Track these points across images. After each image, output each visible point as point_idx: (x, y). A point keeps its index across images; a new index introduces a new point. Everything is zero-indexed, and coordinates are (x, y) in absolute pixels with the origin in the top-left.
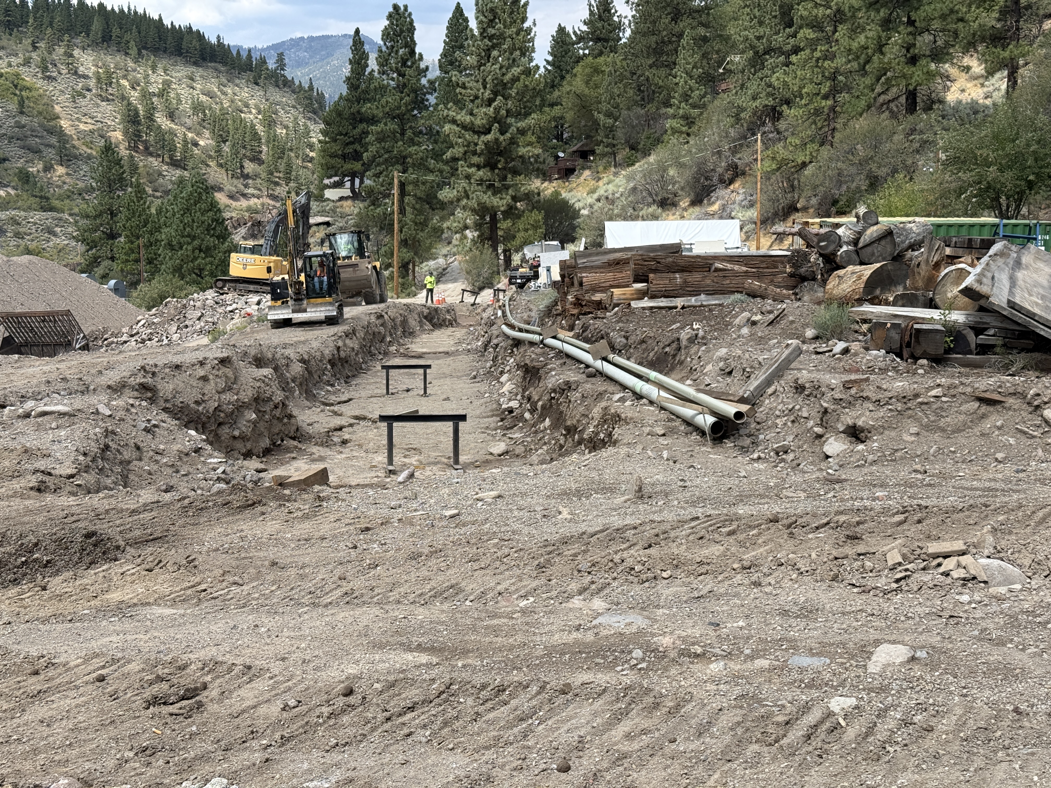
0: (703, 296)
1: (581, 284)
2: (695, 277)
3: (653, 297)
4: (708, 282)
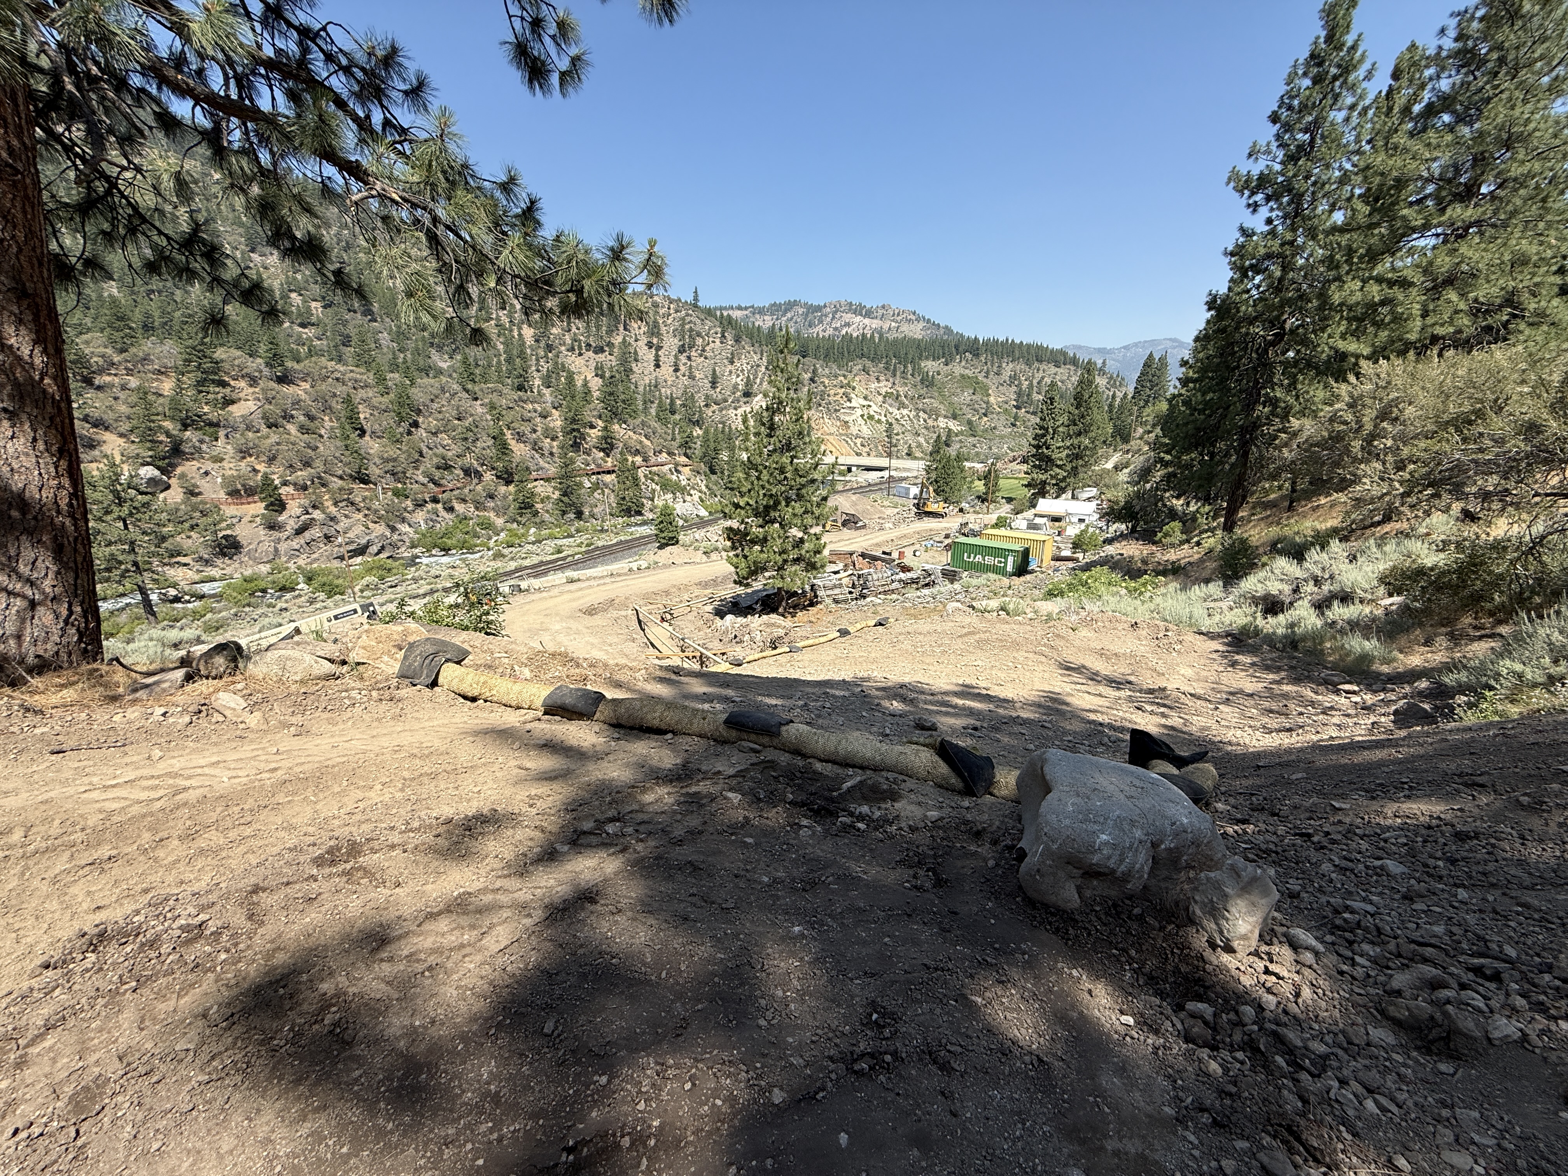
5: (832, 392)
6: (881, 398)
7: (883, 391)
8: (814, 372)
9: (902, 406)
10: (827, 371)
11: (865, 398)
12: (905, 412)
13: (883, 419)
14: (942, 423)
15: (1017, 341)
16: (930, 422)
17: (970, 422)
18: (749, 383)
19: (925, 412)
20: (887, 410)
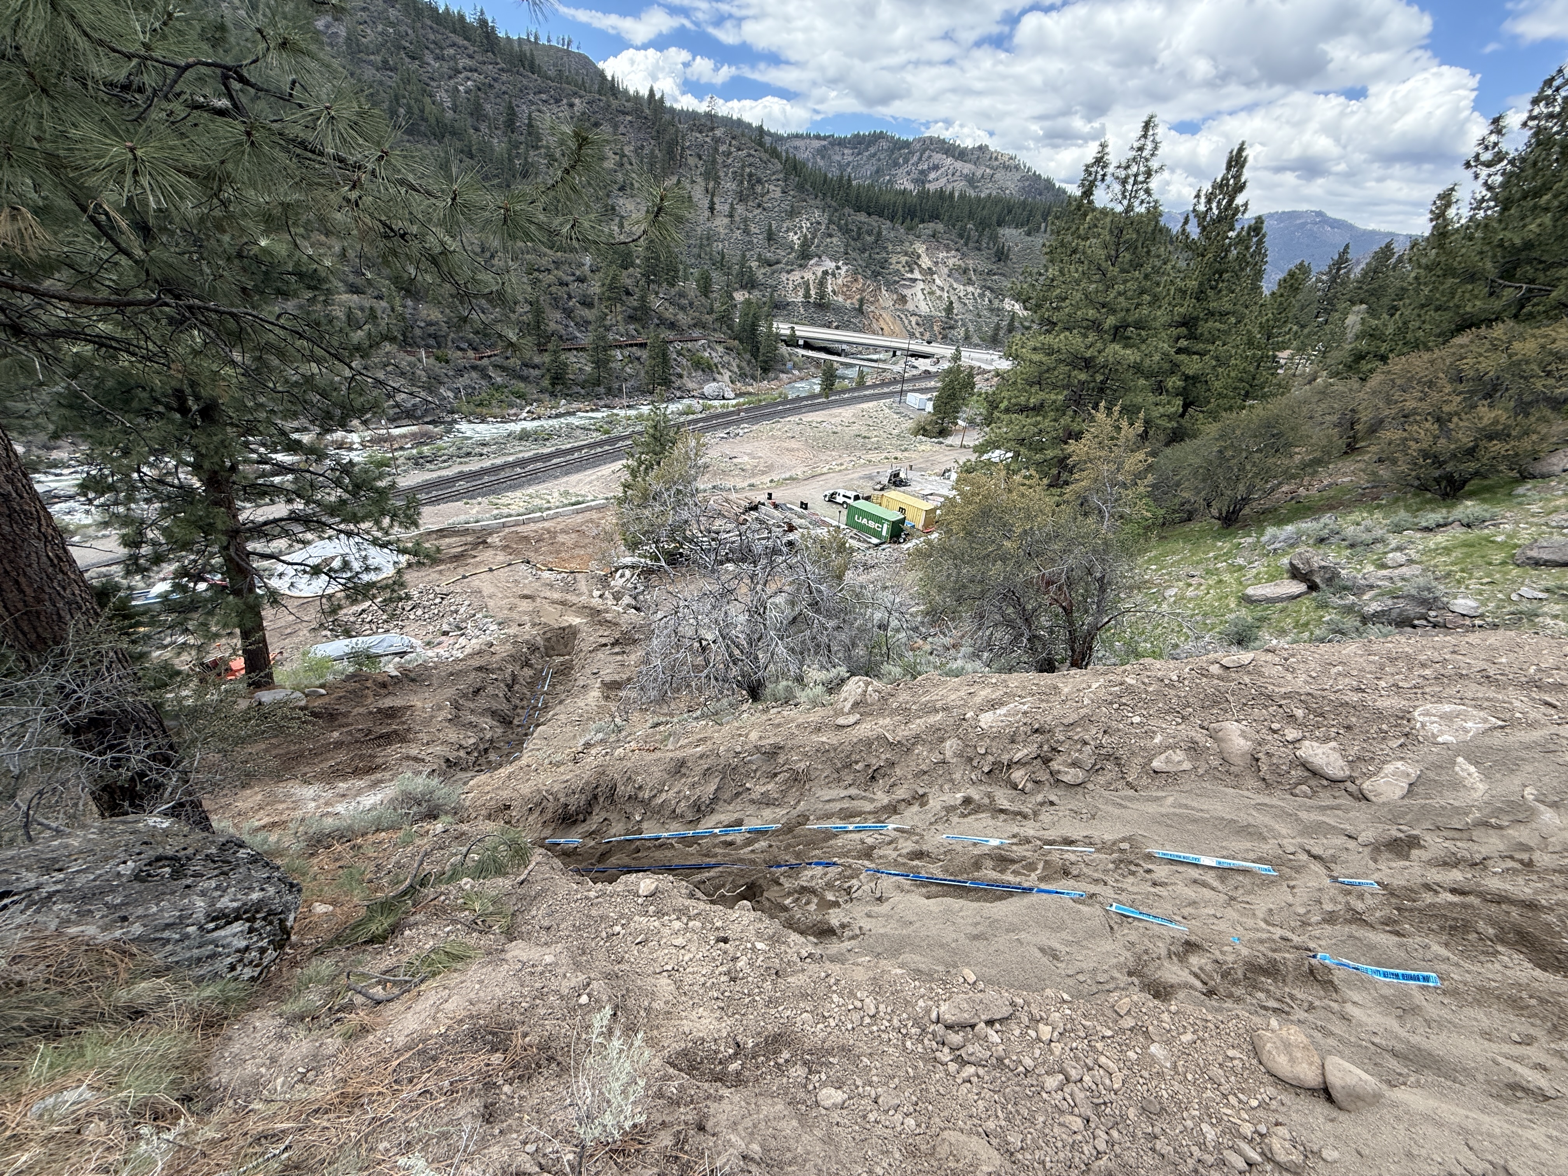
5: (894, 260)
6: (946, 270)
7: (951, 262)
8: (880, 233)
9: (970, 282)
10: (893, 234)
12: (970, 289)
13: (945, 296)
14: (1009, 304)
18: (806, 244)
19: (992, 290)
20: (951, 286)
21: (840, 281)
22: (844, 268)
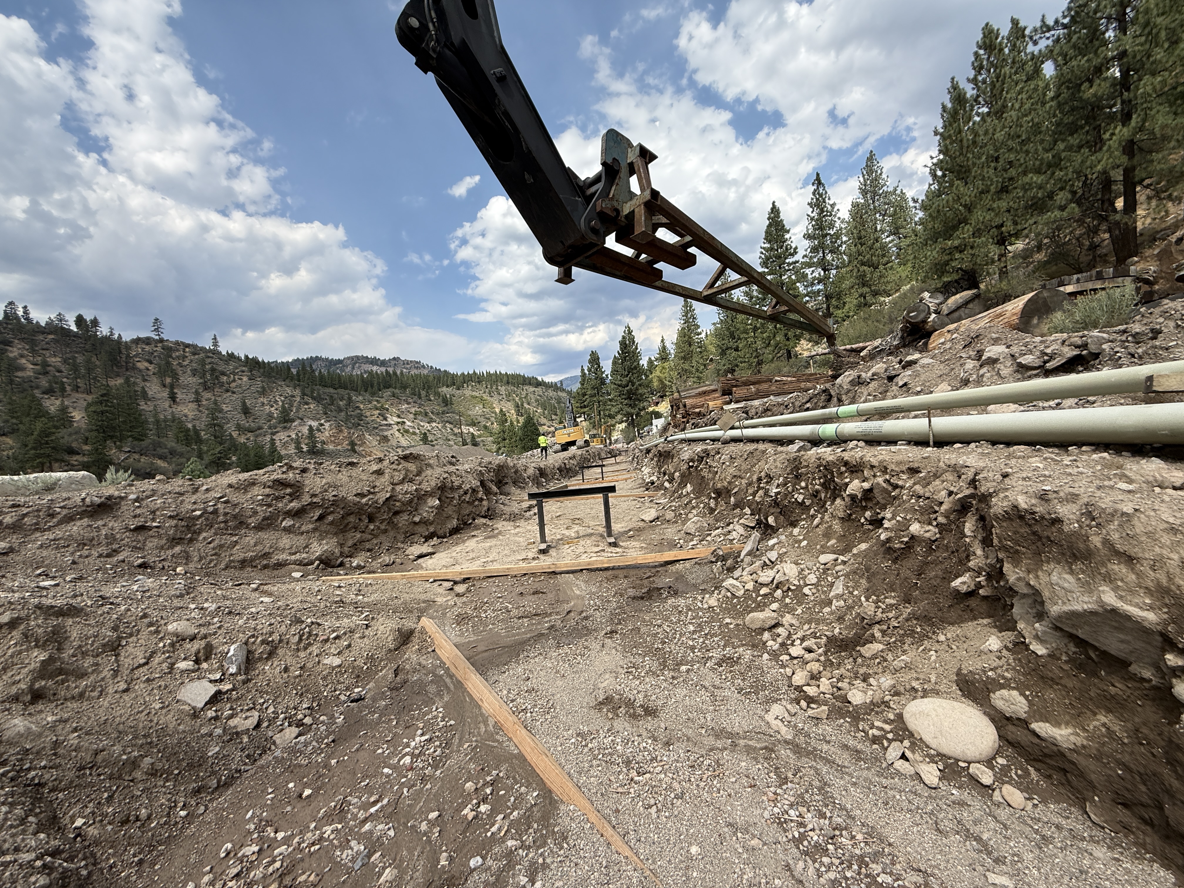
0: (772, 397)
1: (685, 406)
2: (764, 386)
3: (737, 402)
4: (774, 388)
5: (368, 414)
6: (412, 416)
7: (413, 410)
8: (350, 398)
9: (432, 420)
10: (361, 398)
11: (399, 416)
12: (434, 424)
13: (418, 431)
14: (465, 429)
15: (503, 372)
16: (456, 430)
17: (486, 427)
18: (284, 412)
19: (450, 423)
20: (419, 425)
21: (327, 434)
22: (327, 425)
